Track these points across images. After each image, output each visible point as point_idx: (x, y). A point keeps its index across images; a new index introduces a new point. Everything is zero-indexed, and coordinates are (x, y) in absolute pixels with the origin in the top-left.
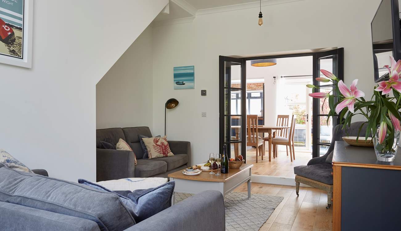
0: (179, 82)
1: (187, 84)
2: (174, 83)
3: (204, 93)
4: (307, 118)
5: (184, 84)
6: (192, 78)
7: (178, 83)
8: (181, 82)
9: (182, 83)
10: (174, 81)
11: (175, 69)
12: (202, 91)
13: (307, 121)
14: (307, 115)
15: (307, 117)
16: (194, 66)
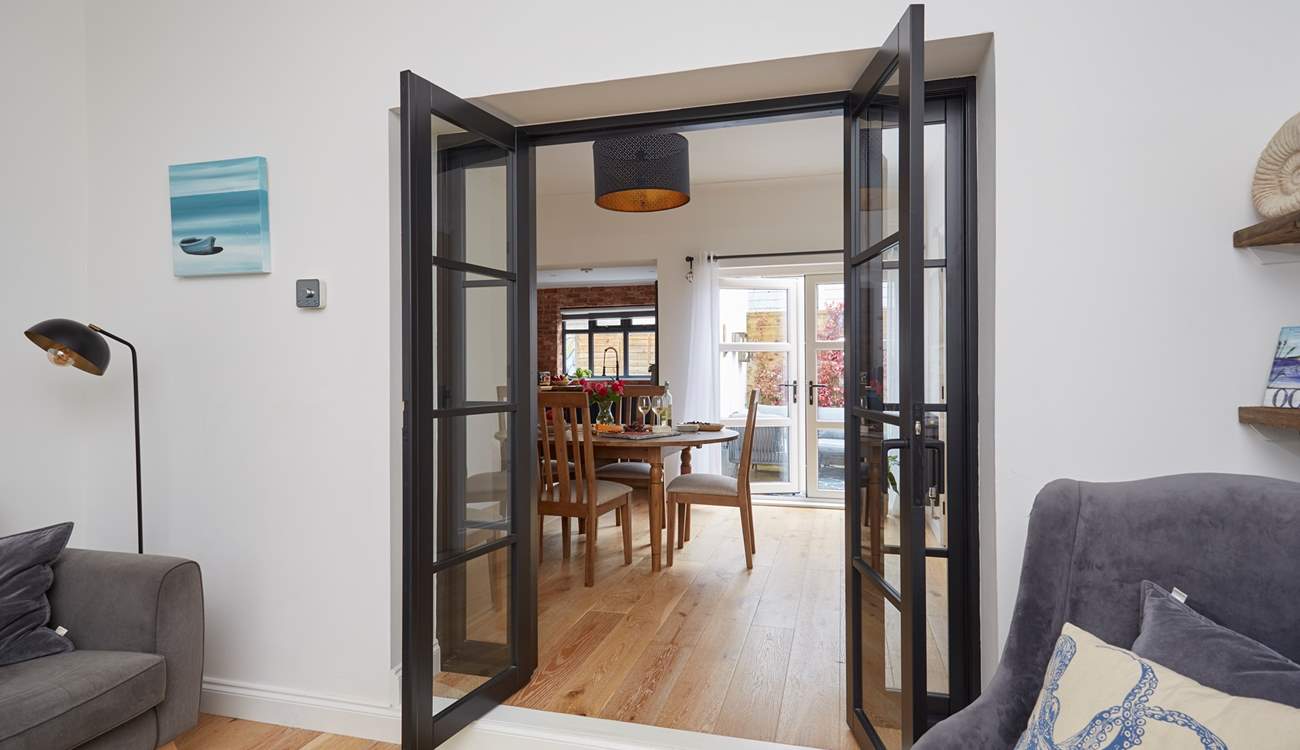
0: (194, 240)
1: (235, 251)
2: (174, 244)
3: (309, 296)
4: (795, 393)
5: (219, 250)
6: (254, 219)
7: (189, 245)
8: (204, 237)
9: (207, 247)
10: (175, 233)
11: (178, 173)
12: (301, 284)
13: (795, 401)
14: (795, 382)
15: (795, 388)
16: (263, 160)
